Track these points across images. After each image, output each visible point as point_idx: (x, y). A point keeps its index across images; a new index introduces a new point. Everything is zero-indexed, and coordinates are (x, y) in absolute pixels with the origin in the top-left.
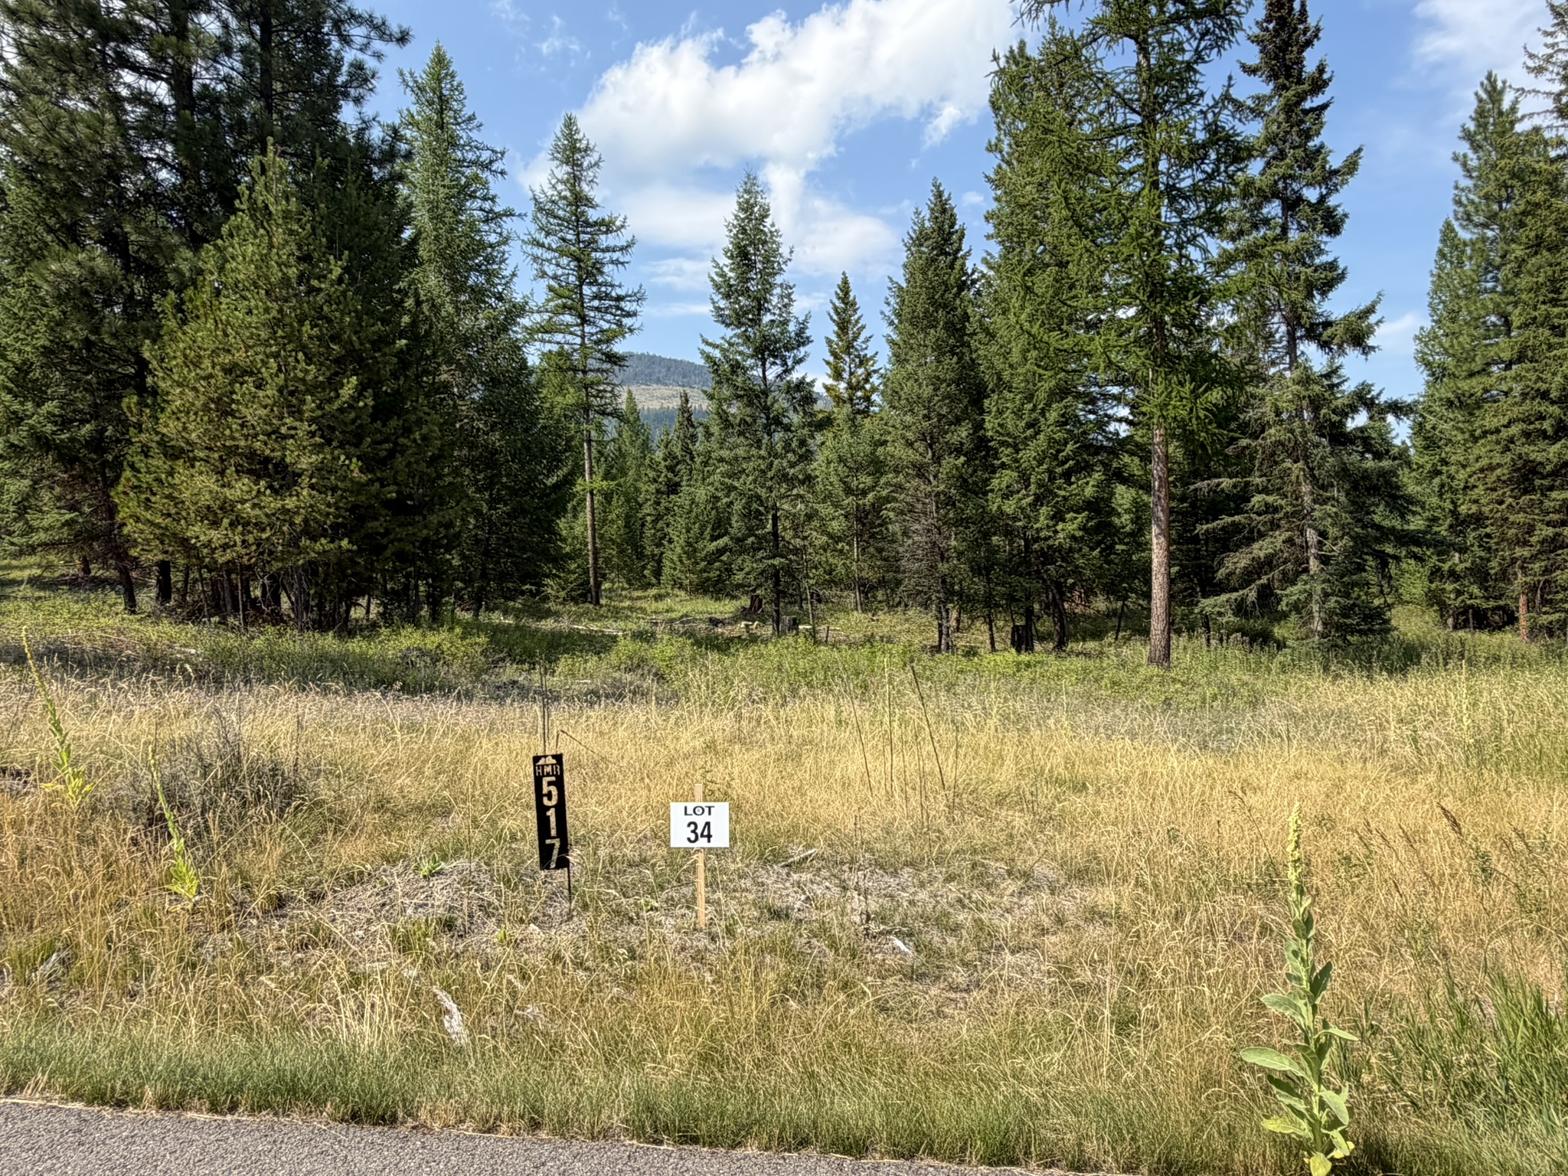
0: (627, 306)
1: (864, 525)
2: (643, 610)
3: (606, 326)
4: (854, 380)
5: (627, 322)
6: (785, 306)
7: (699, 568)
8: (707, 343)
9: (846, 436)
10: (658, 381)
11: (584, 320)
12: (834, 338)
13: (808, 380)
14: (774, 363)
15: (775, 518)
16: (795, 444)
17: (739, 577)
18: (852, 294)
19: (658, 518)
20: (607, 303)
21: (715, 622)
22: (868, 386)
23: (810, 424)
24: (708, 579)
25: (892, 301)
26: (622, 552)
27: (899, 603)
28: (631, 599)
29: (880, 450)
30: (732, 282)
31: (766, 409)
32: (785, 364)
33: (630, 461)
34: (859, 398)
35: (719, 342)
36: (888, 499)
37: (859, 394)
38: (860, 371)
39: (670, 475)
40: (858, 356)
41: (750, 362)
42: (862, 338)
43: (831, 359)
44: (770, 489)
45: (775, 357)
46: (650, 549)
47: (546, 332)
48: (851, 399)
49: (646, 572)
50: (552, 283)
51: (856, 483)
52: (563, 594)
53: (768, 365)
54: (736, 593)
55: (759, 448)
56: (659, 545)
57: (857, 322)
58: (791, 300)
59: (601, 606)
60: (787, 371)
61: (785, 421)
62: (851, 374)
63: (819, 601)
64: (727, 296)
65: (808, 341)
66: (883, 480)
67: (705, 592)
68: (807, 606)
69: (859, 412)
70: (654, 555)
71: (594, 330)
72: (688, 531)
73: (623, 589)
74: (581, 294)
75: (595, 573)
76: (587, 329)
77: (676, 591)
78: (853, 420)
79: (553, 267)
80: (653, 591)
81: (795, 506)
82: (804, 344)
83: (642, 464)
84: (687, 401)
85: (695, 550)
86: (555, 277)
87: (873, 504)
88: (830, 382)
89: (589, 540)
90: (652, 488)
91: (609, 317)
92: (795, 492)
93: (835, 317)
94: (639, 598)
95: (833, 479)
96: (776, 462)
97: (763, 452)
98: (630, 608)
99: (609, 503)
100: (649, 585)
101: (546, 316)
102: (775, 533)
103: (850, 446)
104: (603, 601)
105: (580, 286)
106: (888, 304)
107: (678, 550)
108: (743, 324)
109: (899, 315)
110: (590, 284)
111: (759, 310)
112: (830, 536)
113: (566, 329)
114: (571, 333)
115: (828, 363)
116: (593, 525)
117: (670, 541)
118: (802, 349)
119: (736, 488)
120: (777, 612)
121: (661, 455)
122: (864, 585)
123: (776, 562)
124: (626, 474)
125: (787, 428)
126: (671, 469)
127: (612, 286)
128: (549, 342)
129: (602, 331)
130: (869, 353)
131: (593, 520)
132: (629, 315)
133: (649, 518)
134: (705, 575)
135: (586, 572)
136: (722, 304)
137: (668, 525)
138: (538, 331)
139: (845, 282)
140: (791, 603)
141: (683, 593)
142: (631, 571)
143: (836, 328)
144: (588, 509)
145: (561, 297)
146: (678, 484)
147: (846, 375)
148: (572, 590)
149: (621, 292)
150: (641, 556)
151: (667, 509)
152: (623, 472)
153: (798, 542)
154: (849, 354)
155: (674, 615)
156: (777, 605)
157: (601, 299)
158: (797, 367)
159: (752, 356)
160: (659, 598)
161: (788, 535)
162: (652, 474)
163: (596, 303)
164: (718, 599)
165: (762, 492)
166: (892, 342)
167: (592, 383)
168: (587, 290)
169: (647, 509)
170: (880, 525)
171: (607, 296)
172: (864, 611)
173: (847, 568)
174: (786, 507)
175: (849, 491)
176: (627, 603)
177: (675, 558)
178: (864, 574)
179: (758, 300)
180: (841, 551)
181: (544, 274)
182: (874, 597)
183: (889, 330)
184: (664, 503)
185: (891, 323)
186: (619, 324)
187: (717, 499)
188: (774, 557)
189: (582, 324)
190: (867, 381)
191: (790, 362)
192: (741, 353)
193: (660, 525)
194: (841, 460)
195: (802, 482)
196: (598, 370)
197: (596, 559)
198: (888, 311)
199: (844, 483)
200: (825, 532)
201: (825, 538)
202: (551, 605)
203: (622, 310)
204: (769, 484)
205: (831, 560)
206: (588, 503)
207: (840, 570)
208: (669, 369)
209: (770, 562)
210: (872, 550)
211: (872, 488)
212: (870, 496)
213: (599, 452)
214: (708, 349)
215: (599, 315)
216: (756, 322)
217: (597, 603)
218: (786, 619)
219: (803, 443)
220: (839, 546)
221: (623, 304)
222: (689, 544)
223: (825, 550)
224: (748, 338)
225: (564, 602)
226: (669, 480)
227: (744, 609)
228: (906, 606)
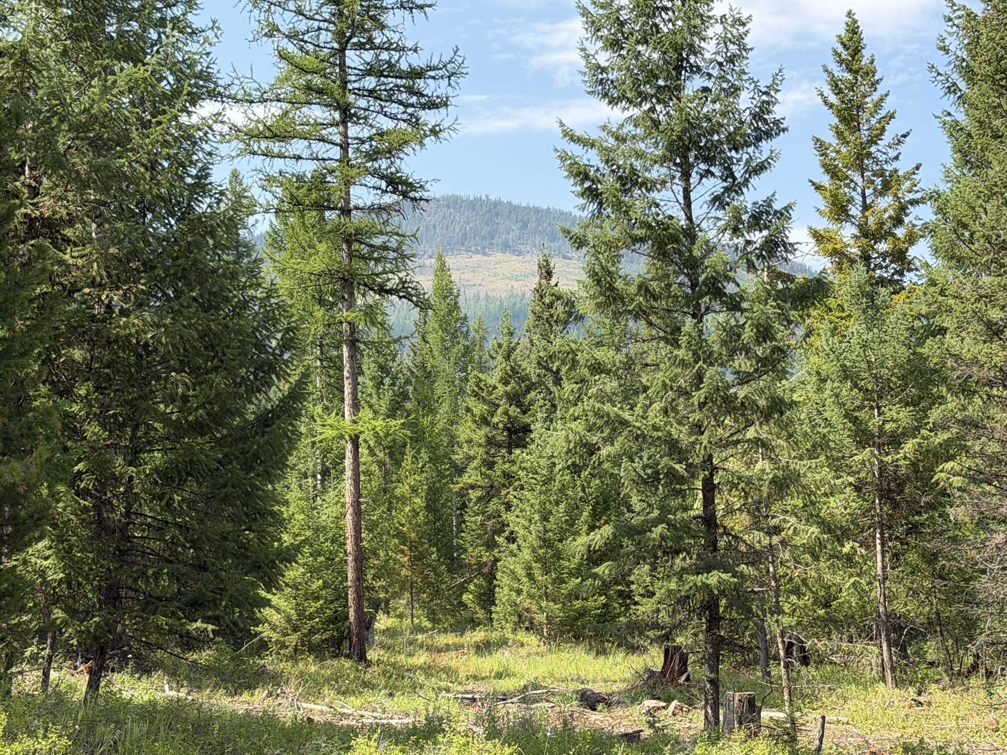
0: (429, 87)
1: (895, 505)
2: (449, 672)
3: (386, 124)
4: (872, 221)
5: (429, 117)
6: (731, 60)
7: (565, 589)
8: (575, 139)
9: (855, 327)
10: (506, 247)
11: (347, 115)
12: (830, 138)
13: (777, 206)
14: (708, 173)
15: (710, 489)
16: (748, 334)
17: (645, 608)
18: (866, 54)
19: (491, 492)
20: (391, 82)
21: (590, 701)
22: (900, 232)
23: (781, 296)
24: (582, 613)
25: (953, 43)
26: (418, 558)
27: (974, 668)
28: (429, 649)
29: (930, 348)
30: (624, 15)
31: (692, 265)
32: (729, 174)
33: (440, 388)
34: (884, 256)
35: (595, 135)
36: (944, 453)
37: (883, 246)
38: (885, 203)
39: (514, 411)
40: (881, 173)
41: (656, 173)
42: (888, 137)
43: (825, 180)
44: (698, 428)
45: (709, 160)
46: (475, 553)
47: (275, 137)
48: (866, 258)
49: (466, 597)
50: (291, 48)
51: (877, 420)
52: (293, 639)
53: (694, 178)
54: (636, 640)
55: (676, 344)
56: (491, 545)
57: (878, 105)
58: (743, 48)
59: (369, 664)
60: (735, 187)
61: (730, 288)
62: (866, 207)
63: (805, 661)
64: (614, 44)
65: (775, 130)
66: (935, 414)
67: (578, 638)
68: (779, 671)
69: (882, 282)
70: (481, 565)
71: (366, 133)
72: (545, 519)
73: (420, 629)
74: (342, 65)
75: (359, 598)
76: (353, 130)
77: (522, 636)
78: (871, 297)
79: (289, 16)
80: (478, 635)
81: (750, 464)
82: (768, 135)
83: (462, 391)
84: (549, 274)
85: (558, 556)
86: (293, 36)
87: (914, 465)
88: (823, 224)
89: (349, 532)
90: (480, 435)
91: (394, 108)
92: (751, 433)
93: (833, 99)
94: (447, 648)
95: (833, 413)
96: (711, 371)
97: (681, 353)
98: (428, 670)
99: (398, 464)
100: (474, 623)
101: (276, 109)
102: (709, 520)
103: (864, 346)
104: (372, 655)
105: (342, 50)
106: (945, 49)
107: (526, 555)
108: (645, 97)
109: (969, 74)
110: (360, 46)
111: (679, 68)
112: (826, 526)
113: (314, 133)
114: (322, 140)
115: (818, 188)
116: (357, 505)
117: (511, 539)
118: (765, 145)
119: (624, 423)
120: (714, 683)
121: (497, 374)
122: (898, 629)
123: (713, 578)
124: (433, 411)
125: (734, 305)
126: (515, 399)
127: (401, 49)
128: (280, 156)
129: (381, 134)
130: (903, 167)
131: (358, 494)
132: (432, 105)
133: (474, 495)
134: (578, 604)
135: (340, 596)
136: (604, 58)
137: (508, 506)
138: (259, 136)
139: (853, 30)
140: (746, 664)
141: (532, 640)
142: (437, 593)
143: (835, 121)
144: (348, 473)
145: (304, 71)
146: (526, 429)
147: (855, 211)
148: (312, 631)
149: (418, 61)
150: (454, 564)
151: (507, 475)
152: (427, 405)
153: (758, 539)
154: (862, 170)
155: (507, 685)
156: (714, 669)
157: (380, 74)
158: (754, 181)
159: (663, 160)
160: (484, 648)
161: (739, 522)
162: (479, 408)
163: (370, 82)
164: (602, 652)
165: (682, 434)
166: (954, 129)
167: (358, 231)
168: (353, 58)
169: (471, 476)
170: (931, 506)
171: (391, 69)
172: (899, 683)
173: (862, 593)
174: (733, 465)
175: (863, 438)
176: (421, 658)
177: (521, 572)
178: (898, 607)
179: (678, 49)
180: (849, 559)
181: (273, 31)
182: (919, 653)
183: (949, 103)
184: (500, 467)
185: (952, 89)
186: (414, 122)
187: (592, 450)
188: (708, 569)
189: (344, 122)
190: (898, 221)
191: (739, 171)
192: (640, 155)
193: (492, 506)
194: (846, 374)
195: (767, 415)
196: (371, 209)
197: (360, 571)
198: (943, 62)
199: (855, 420)
200: (814, 518)
201: (814, 530)
202: (269, 662)
203: (420, 94)
204: (695, 417)
205: (828, 577)
206: (348, 462)
207: (848, 598)
208: (525, 225)
209: (699, 579)
210: (912, 557)
211: (914, 432)
212: (909, 446)
213: (382, 368)
214: (576, 150)
215: (375, 105)
216: (674, 90)
217: (362, 657)
218: (735, 697)
219: (765, 333)
220: (847, 549)
221: (420, 83)
222: (546, 543)
223: (816, 558)
224: (656, 123)
225: (295, 655)
226: (512, 420)
227: (652, 673)
228: (989, 674)
